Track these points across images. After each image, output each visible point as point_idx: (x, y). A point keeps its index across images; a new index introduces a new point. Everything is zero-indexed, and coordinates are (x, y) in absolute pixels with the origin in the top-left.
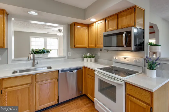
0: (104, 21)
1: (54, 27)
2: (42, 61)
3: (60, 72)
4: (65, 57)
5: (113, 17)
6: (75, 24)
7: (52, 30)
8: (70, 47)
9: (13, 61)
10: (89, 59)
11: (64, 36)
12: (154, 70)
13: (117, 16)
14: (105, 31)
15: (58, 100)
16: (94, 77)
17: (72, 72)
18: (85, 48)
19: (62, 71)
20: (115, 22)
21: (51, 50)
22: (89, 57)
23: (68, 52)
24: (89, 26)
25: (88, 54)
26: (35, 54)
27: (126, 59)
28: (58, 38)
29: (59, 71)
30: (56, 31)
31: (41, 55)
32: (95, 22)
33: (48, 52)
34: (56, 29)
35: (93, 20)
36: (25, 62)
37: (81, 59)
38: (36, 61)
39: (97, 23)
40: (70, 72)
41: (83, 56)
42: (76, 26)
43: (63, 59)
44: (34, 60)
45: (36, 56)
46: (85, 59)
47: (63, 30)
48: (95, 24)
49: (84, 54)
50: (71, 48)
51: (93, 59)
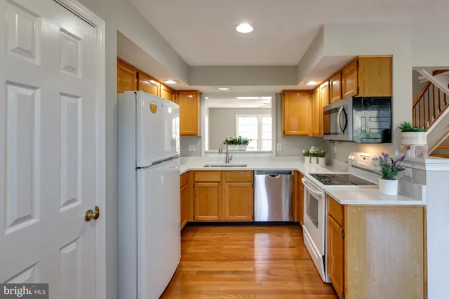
0: (328, 83)
2: (237, 155)
3: (256, 174)
4: (271, 152)
6: (285, 93)
9: (206, 152)
10: (314, 159)
12: (395, 179)
13: (340, 74)
14: (330, 103)
15: (253, 217)
18: (306, 136)
19: (258, 172)
20: (339, 86)
21: (251, 140)
22: (314, 155)
23: (277, 142)
24: (311, 92)
25: (312, 147)
26: (229, 145)
27: (364, 159)
29: (254, 171)
31: (237, 147)
32: (318, 86)
33: (246, 142)
35: (312, 83)
36: (217, 155)
37: (301, 159)
38: (230, 156)
39: (321, 87)
40: (271, 176)
41: (304, 151)
43: (267, 155)
44: (227, 153)
45: (231, 147)
46: (307, 159)
48: (318, 89)
49: (305, 149)
50: (282, 136)
51: (321, 160)
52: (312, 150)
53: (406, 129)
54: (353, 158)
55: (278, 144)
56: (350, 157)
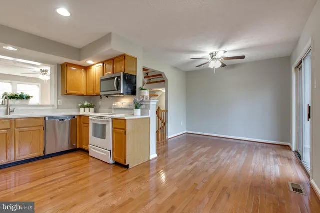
0: (102, 65)
1: (34, 66)
3: (47, 119)
4: (53, 106)
5: (110, 62)
6: (67, 65)
7: (31, 70)
8: (60, 93)
10: (87, 109)
11: (51, 80)
12: (139, 109)
13: (113, 61)
14: (103, 75)
15: (45, 152)
16: (89, 124)
17: (63, 120)
18: (82, 95)
19: (49, 118)
20: (111, 67)
21: (32, 97)
22: (87, 107)
23: (58, 99)
24: (87, 68)
25: (86, 102)
26: (10, 100)
27: (123, 104)
28: (40, 85)
29: (45, 118)
30: (37, 73)
31: (19, 102)
32: (94, 65)
33: (28, 98)
34: (38, 70)
35: (90, 62)
37: (77, 110)
38: (12, 109)
39: (96, 66)
40: (60, 120)
41: (80, 105)
42: (69, 68)
43: (51, 108)
44: (8, 106)
45: (12, 102)
46: (82, 109)
47: (49, 72)
48: (93, 67)
49: (80, 103)
50: (62, 95)
51: (92, 109)
52: (86, 104)
53: (142, 89)
54: (115, 105)
55: (59, 101)
56: (114, 105)
